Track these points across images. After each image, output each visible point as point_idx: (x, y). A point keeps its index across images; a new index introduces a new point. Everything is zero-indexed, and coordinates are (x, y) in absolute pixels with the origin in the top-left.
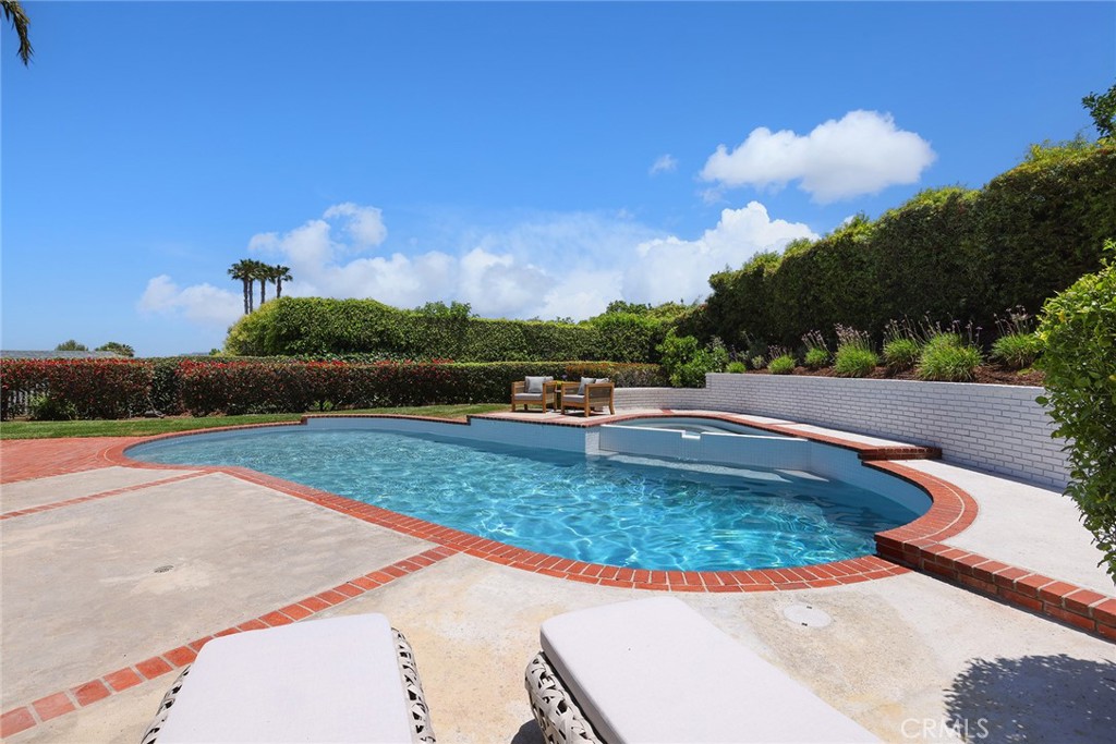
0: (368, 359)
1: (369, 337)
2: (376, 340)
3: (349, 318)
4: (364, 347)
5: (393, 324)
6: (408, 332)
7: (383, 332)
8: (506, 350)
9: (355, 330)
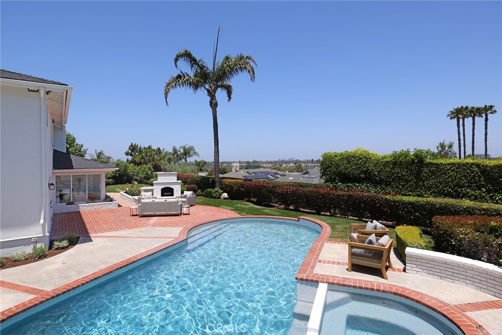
0: (358, 186)
1: (359, 174)
2: (363, 176)
3: (349, 163)
4: (357, 180)
5: (371, 166)
6: (380, 171)
7: (366, 171)
8: (461, 187)
9: (351, 170)
